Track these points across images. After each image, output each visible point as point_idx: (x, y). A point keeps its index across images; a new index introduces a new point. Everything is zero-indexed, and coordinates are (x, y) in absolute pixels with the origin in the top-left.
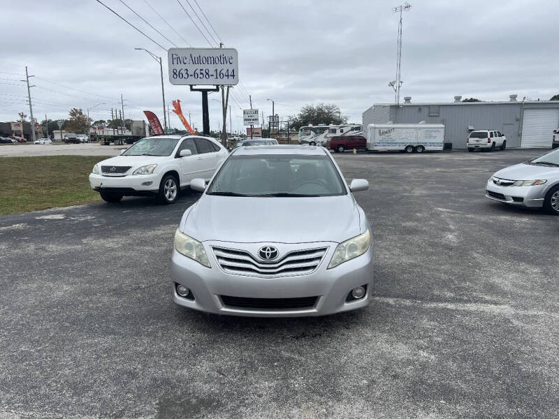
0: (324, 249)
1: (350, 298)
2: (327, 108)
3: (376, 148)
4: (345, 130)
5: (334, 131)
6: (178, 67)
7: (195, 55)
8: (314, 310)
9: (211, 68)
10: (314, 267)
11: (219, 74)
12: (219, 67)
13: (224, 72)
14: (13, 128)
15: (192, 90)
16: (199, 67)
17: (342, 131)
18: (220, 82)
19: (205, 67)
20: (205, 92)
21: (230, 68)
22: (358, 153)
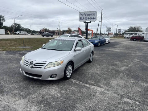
0: (45, 64)
1: (51, 77)
2: (137, 27)
3: (146, 40)
4: (140, 34)
5: (136, 34)
6: (81, 17)
7: (86, 14)
8: (41, 78)
9: (89, 17)
10: (41, 67)
11: (91, 18)
12: (92, 16)
13: (93, 18)
14: (56, 32)
15: (84, 22)
16: (86, 16)
17: (139, 34)
18: (91, 20)
19: (88, 16)
20: (87, 23)
21: (94, 16)
22: (140, 41)
